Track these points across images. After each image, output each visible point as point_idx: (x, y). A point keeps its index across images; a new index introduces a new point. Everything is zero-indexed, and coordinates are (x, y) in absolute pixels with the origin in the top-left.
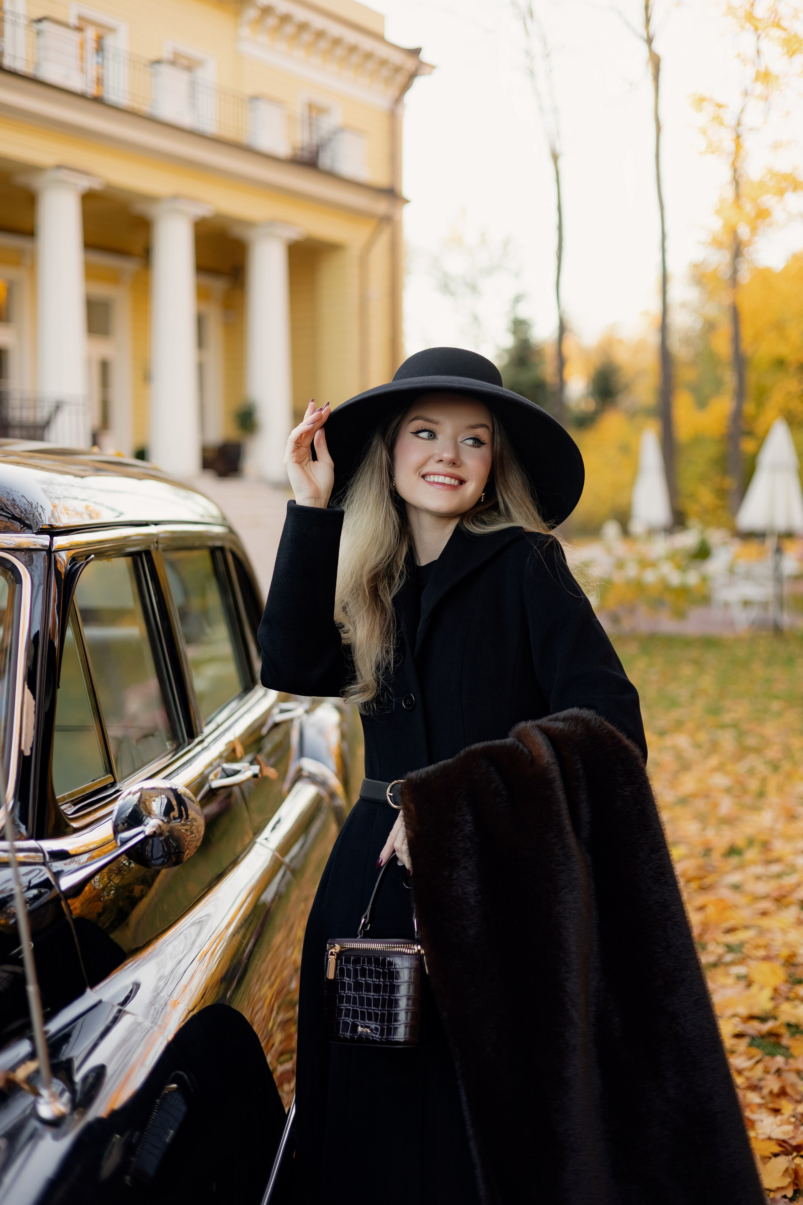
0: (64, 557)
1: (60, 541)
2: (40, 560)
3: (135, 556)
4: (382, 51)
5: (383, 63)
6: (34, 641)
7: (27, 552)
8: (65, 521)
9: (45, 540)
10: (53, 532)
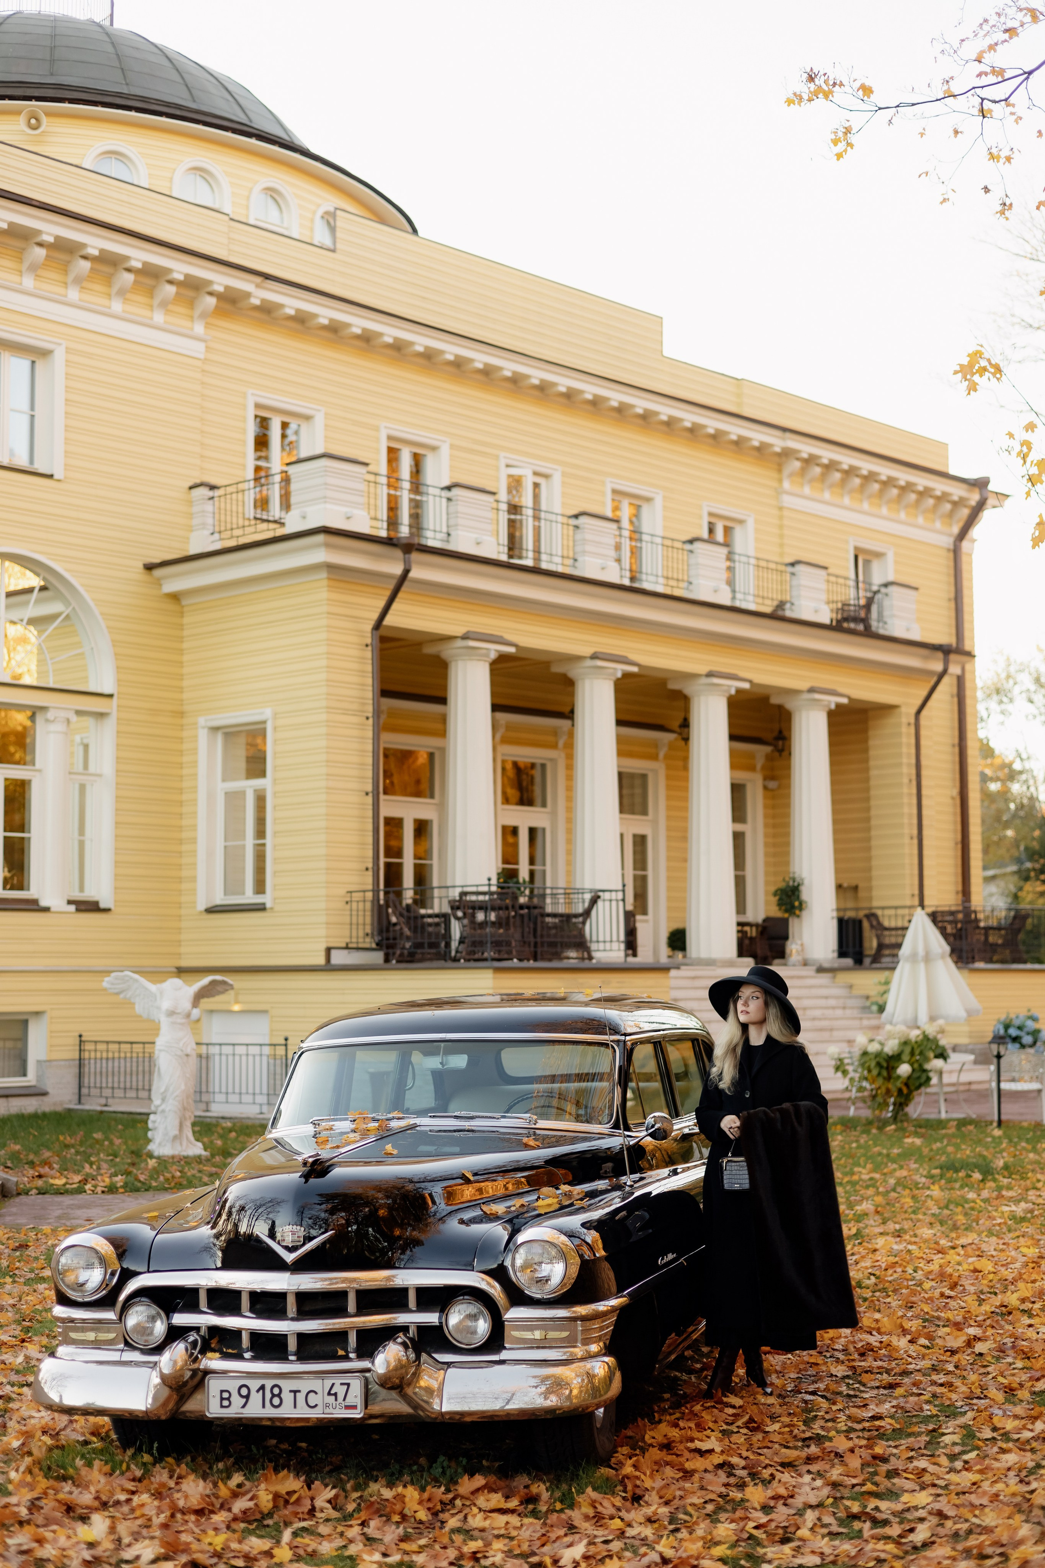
0: (629, 1043)
1: (628, 1038)
2: (621, 1044)
3: (655, 1043)
4: (939, 486)
5: (943, 498)
6: (620, 1067)
7: (618, 1041)
8: (629, 1031)
9: (623, 1038)
10: (625, 1035)
